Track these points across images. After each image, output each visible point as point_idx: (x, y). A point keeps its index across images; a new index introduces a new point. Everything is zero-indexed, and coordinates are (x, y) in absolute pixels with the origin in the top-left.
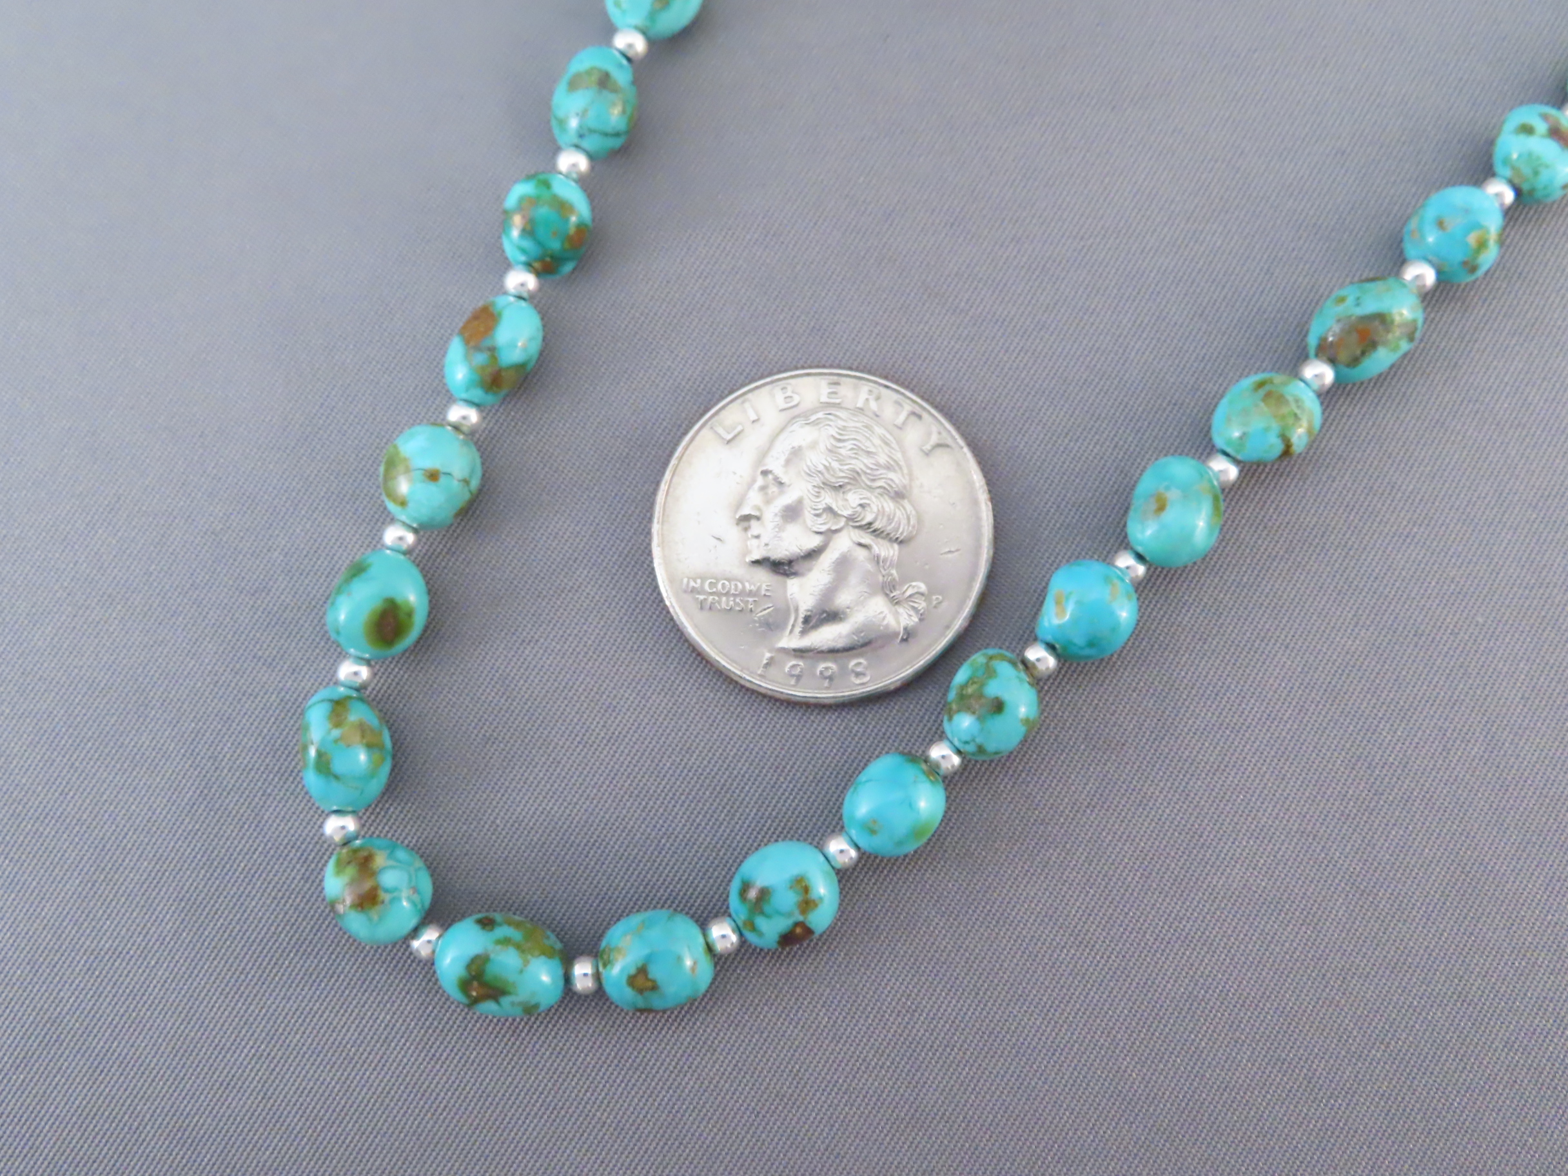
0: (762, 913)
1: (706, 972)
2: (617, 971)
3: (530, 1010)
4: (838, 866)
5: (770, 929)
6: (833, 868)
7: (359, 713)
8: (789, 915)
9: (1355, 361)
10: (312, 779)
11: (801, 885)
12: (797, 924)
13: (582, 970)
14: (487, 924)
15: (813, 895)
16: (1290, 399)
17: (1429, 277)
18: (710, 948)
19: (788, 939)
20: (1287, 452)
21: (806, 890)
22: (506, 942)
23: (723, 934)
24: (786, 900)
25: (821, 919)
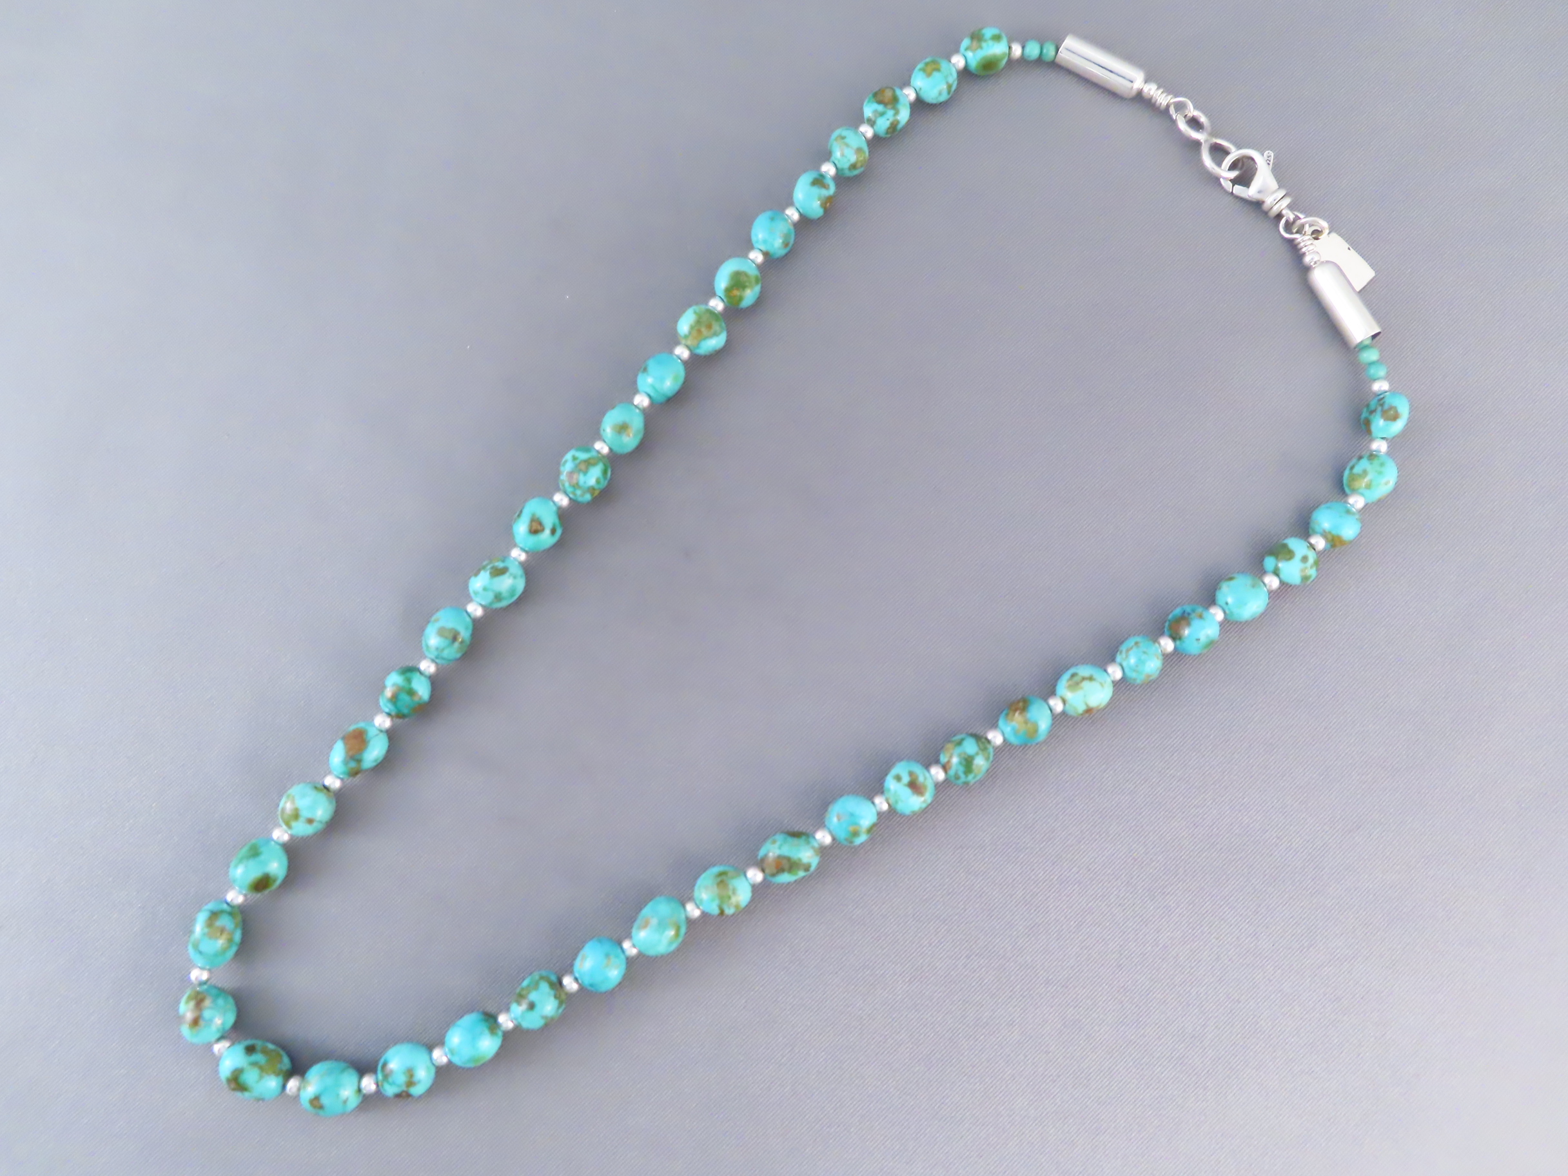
0: (388, 1082)
1: (354, 1101)
2: (310, 1091)
3: (260, 1099)
4: (437, 1064)
5: (390, 1090)
6: (433, 1064)
7: (225, 922)
8: (399, 1086)
9: (773, 875)
10: (191, 950)
11: (410, 1073)
12: (403, 1091)
13: (293, 1084)
14: (250, 1050)
15: (416, 1079)
16: (731, 887)
17: (828, 840)
18: (359, 1090)
19: (398, 1096)
20: (722, 912)
21: (411, 1076)
22: (254, 1064)
23: (368, 1084)
24: (401, 1079)
25: (417, 1091)
